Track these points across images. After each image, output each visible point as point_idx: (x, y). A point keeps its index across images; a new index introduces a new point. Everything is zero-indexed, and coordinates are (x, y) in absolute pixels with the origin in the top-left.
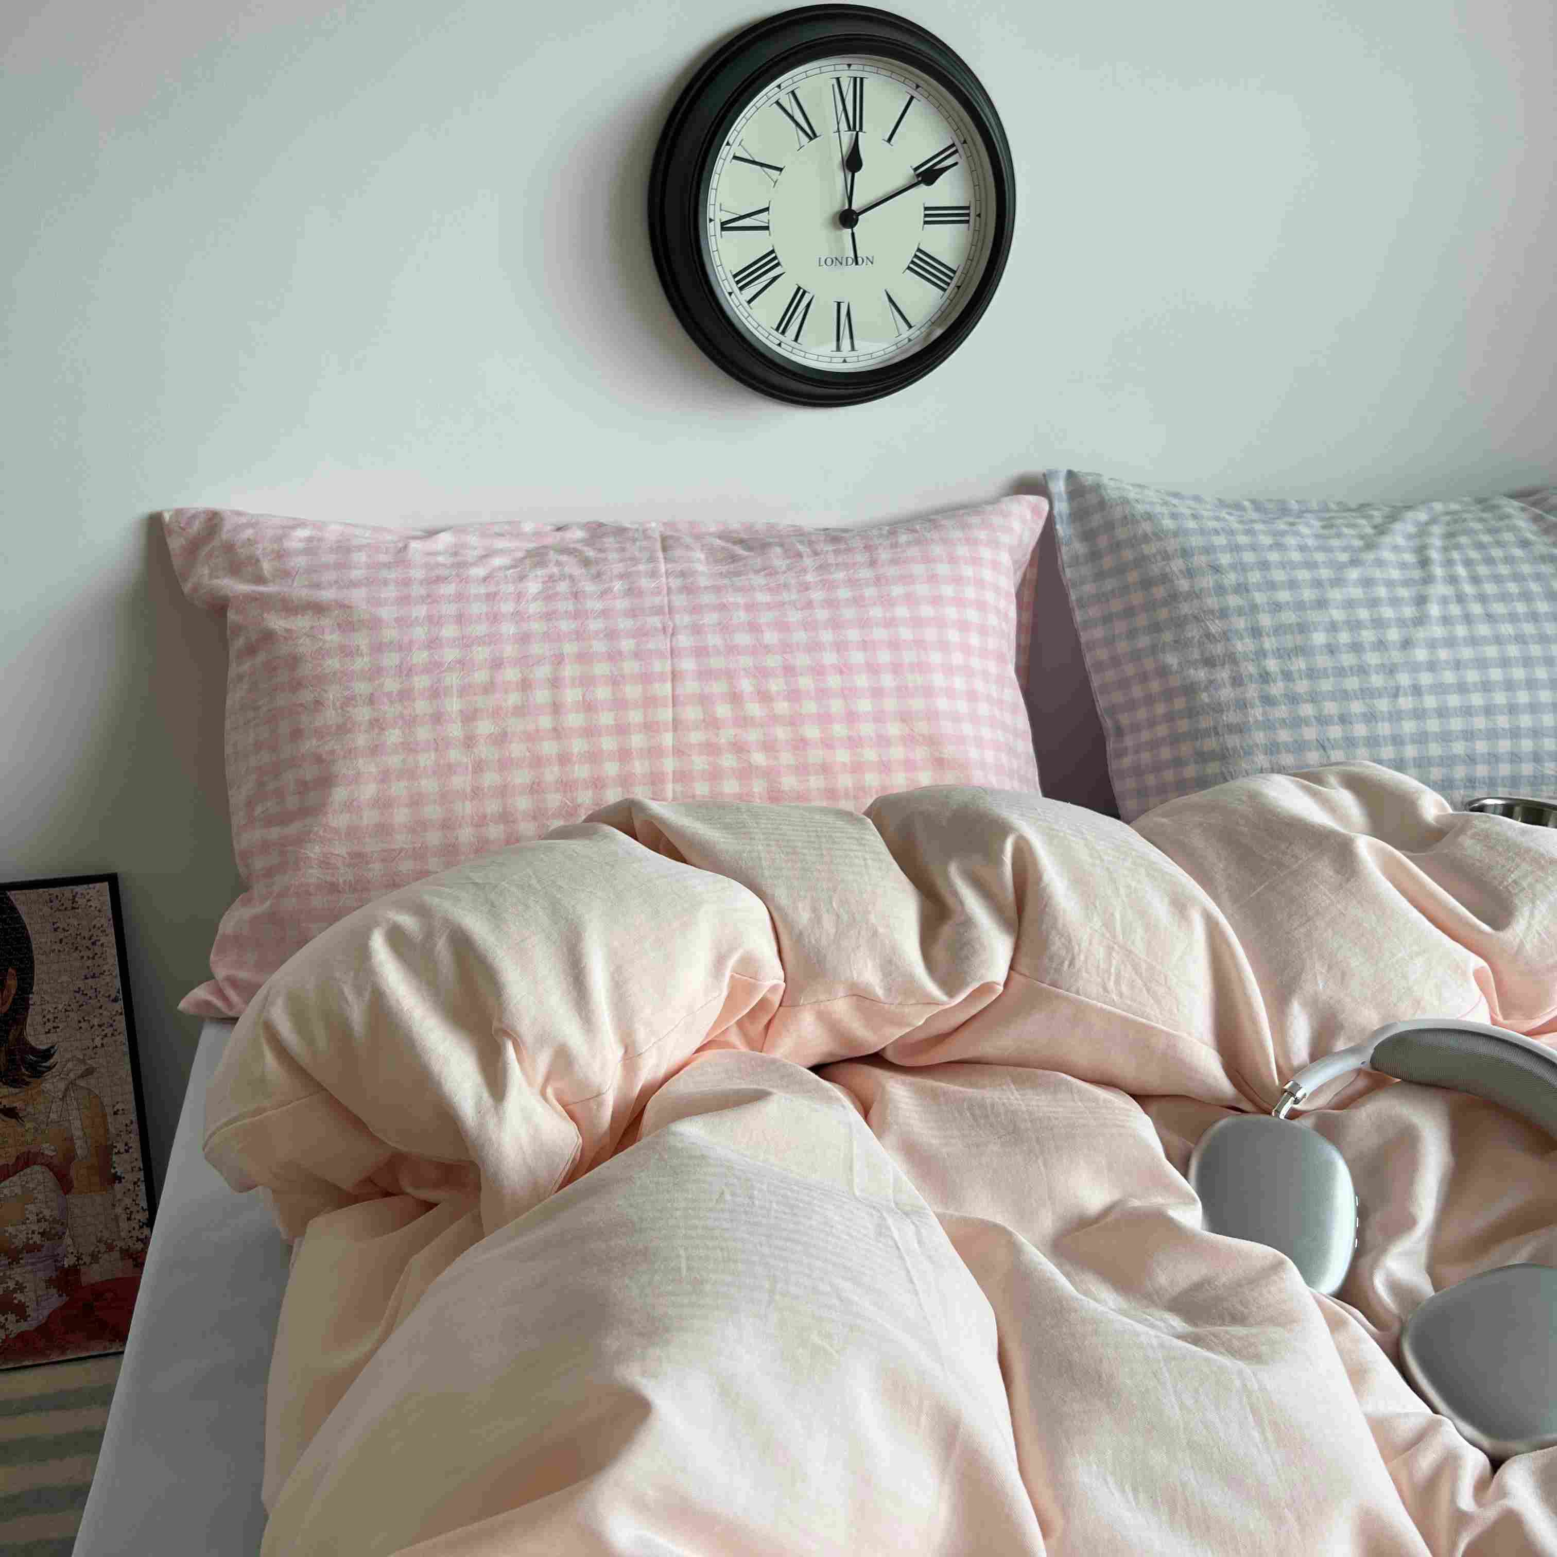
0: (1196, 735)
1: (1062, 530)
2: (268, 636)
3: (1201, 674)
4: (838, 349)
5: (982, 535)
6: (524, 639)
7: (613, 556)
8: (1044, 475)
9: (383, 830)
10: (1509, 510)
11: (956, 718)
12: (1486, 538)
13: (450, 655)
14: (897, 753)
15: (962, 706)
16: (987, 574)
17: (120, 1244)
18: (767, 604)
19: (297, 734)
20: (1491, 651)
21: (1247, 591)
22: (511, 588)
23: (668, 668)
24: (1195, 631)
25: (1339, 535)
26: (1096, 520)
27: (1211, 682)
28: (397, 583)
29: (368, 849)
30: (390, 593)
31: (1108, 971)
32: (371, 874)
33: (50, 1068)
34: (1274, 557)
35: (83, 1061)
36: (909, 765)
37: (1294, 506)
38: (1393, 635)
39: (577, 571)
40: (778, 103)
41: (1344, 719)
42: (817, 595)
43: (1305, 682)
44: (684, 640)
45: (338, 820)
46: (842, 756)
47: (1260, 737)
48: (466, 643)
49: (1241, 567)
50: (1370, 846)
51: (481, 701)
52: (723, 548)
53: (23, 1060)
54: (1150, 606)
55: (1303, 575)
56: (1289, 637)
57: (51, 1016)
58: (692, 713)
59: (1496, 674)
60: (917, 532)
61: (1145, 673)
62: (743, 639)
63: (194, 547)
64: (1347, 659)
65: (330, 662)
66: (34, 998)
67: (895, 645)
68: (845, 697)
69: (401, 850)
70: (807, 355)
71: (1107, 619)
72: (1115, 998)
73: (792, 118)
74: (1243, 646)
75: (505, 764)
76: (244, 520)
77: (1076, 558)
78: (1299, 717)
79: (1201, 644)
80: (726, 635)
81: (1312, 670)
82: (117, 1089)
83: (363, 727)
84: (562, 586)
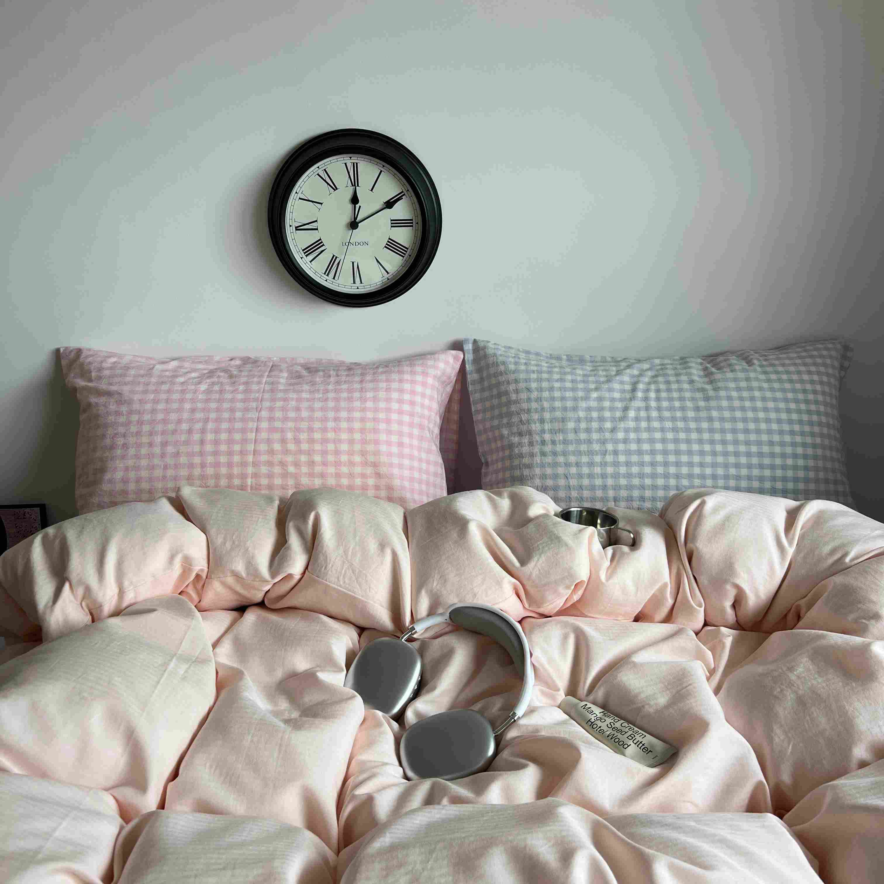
0: (512, 468)
1: (468, 367)
2: (89, 405)
3: (516, 440)
4: (354, 283)
6: (193, 410)
7: (245, 374)
8: (464, 341)
11: (390, 454)
13: (160, 417)
14: (358, 470)
15: (395, 449)
18: (308, 399)
19: (95, 450)
20: (658, 435)
21: (541, 401)
22: (193, 387)
23: (255, 426)
24: (516, 419)
25: (595, 375)
26: (483, 363)
27: (520, 443)
28: (144, 384)
30: (140, 388)
31: (341, 573)
34: (557, 385)
36: (364, 476)
39: (226, 381)
40: (318, 174)
41: (578, 464)
42: (332, 395)
43: (562, 446)
44: (265, 414)
46: (331, 470)
48: (167, 411)
49: (540, 390)
50: (479, 525)
51: (170, 438)
52: (298, 371)
54: (500, 406)
55: (569, 394)
56: (557, 424)
59: (659, 446)
60: (389, 367)
61: (495, 437)
63: (70, 364)
64: (583, 436)
65: (110, 418)
68: (335, 443)
70: (340, 285)
71: (484, 410)
73: (325, 181)
74: (536, 427)
75: (176, 466)
76: (90, 353)
77: (474, 381)
78: (557, 463)
79: (518, 425)
80: (284, 412)
81: (565, 440)
83: (120, 447)
84: (217, 388)
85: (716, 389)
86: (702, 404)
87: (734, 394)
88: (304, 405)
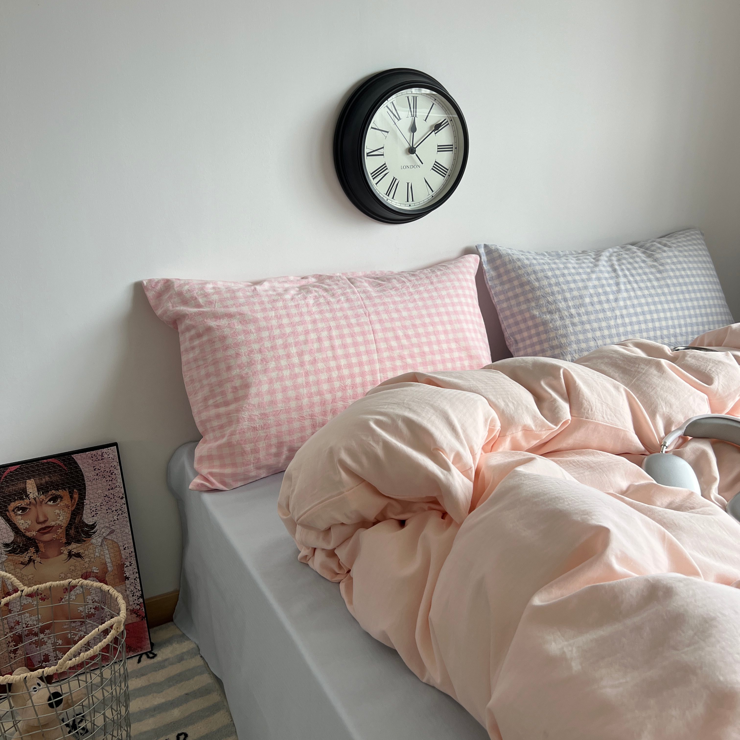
0: (549, 340)
1: (486, 267)
2: (209, 329)
3: (548, 317)
4: (408, 201)
5: (464, 270)
6: (314, 322)
7: (335, 287)
8: (476, 246)
9: (273, 403)
10: (635, 250)
11: (473, 339)
12: (631, 260)
13: (288, 330)
14: (456, 355)
15: (473, 335)
18: (400, 301)
19: (229, 368)
20: (643, 301)
21: (560, 285)
23: (371, 329)
24: (543, 301)
25: (584, 263)
26: (498, 262)
27: (552, 319)
28: (259, 303)
29: (267, 411)
30: (258, 307)
32: (270, 422)
33: (94, 533)
34: (566, 272)
35: (109, 528)
36: (461, 359)
37: (561, 253)
38: (611, 297)
39: (325, 294)
40: (388, 108)
41: (600, 329)
42: (416, 297)
43: (585, 317)
44: (374, 317)
45: (254, 401)
46: (438, 357)
47: (573, 338)
48: (293, 325)
49: (556, 276)
50: (666, 363)
51: (304, 348)
52: (372, 281)
53: (82, 531)
54: (524, 293)
55: (577, 278)
56: (577, 301)
57: (94, 509)
58: (383, 345)
59: (646, 308)
60: (442, 270)
61: (525, 319)
62: (395, 315)
63: (160, 295)
64: (598, 307)
65: (240, 337)
66: (86, 502)
67: (448, 313)
68: (435, 335)
69: (281, 410)
70: (397, 204)
71: (508, 299)
72: (607, 420)
73: (392, 113)
74: (562, 305)
75: (317, 372)
76: (182, 282)
77: (492, 277)
78: (585, 330)
79: (546, 306)
80: (389, 314)
81: (587, 312)
82: (125, 538)
83: (259, 362)
84: (322, 300)
85: (662, 265)
86: (658, 275)
87: (673, 267)
88: (401, 306)
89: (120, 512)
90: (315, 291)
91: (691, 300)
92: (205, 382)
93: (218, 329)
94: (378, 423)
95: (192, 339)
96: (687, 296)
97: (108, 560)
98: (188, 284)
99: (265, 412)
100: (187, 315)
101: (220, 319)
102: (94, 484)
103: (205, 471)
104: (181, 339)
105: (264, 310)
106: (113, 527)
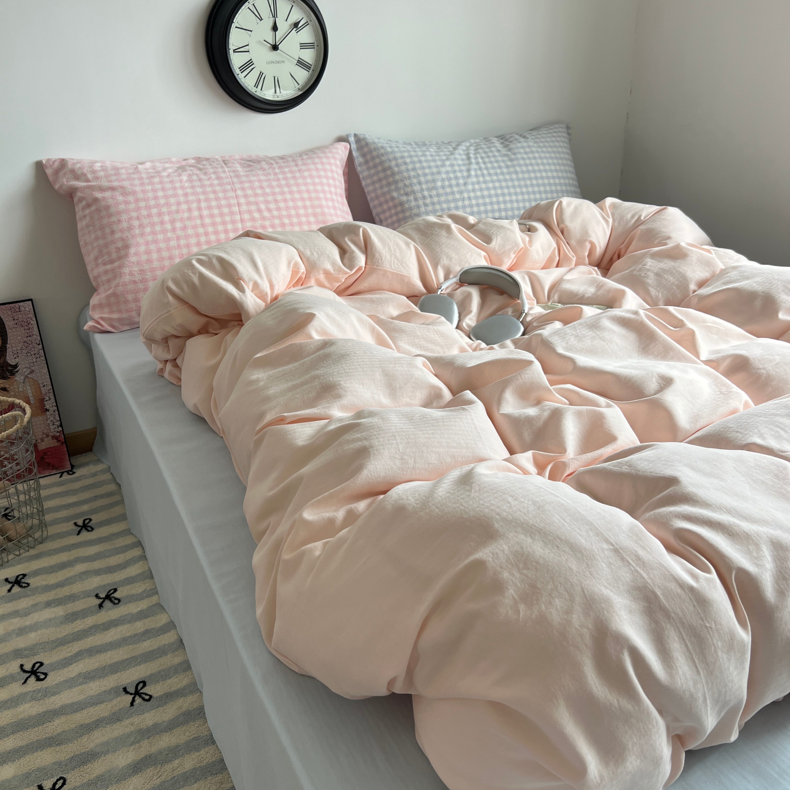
1: (355, 154)
2: (96, 200)
3: (405, 198)
4: (275, 92)
5: (330, 155)
6: (186, 195)
7: (209, 167)
8: (347, 135)
9: (149, 261)
10: (493, 141)
11: (331, 215)
12: (487, 150)
13: (162, 201)
15: (332, 211)
16: (334, 168)
17: (51, 434)
18: (265, 180)
19: (113, 232)
20: (491, 185)
21: (416, 170)
22: (177, 179)
23: (236, 202)
24: (401, 184)
25: (442, 151)
26: (366, 149)
27: (408, 201)
28: (138, 179)
29: (145, 268)
30: (137, 182)
31: (391, 261)
32: (147, 276)
33: (17, 371)
34: (423, 159)
35: (30, 368)
37: (428, 143)
39: (198, 172)
40: (249, 9)
42: (281, 176)
43: (436, 198)
44: (239, 193)
45: (133, 259)
48: (167, 197)
49: (413, 162)
50: (455, 227)
51: (175, 216)
52: (245, 163)
53: (7, 370)
54: (386, 177)
55: (432, 164)
56: (430, 184)
57: (16, 352)
58: (246, 216)
59: (493, 192)
60: (309, 155)
61: (387, 200)
62: (259, 191)
63: (57, 172)
64: (448, 190)
65: (121, 207)
66: (8, 346)
67: (308, 191)
68: (295, 209)
69: (156, 268)
70: (266, 95)
71: (373, 183)
72: (393, 268)
73: (254, 13)
74: (417, 188)
75: (187, 237)
76: (75, 161)
77: (361, 163)
78: (436, 210)
79: (404, 188)
80: (253, 190)
81: (438, 194)
82: (43, 377)
83: (137, 227)
84: (195, 177)
85: (515, 154)
86: (509, 163)
87: (525, 156)
88: (265, 184)
89: (38, 356)
90: (191, 170)
91: (538, 185)
92: (95, 244)
93: (103, 200)
94: (199, 261)
95: (83, 209)
96: (534, 182)
97: (30, 395)
98: (80, 163)
99: (143, 268)
100: (78, 188)
101: (105, 191)
102: (14, 332)
103: (97, 316)
104: (77, 209)
105: (142, 184)
106: (33, 368)
